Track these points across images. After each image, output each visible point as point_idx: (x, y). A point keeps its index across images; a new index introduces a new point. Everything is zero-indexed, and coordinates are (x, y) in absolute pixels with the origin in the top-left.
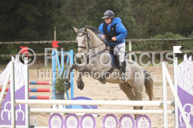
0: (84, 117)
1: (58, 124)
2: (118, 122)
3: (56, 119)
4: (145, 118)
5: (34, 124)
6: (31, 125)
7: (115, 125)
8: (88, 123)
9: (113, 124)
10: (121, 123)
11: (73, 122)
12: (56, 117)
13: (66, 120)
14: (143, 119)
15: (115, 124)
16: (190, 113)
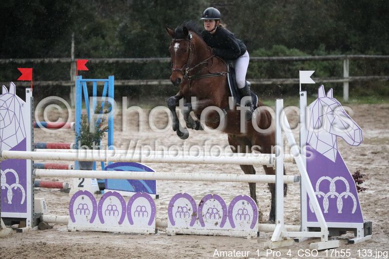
0: (135, 199)
1: (87, 211)
2: (196, 208)
3: (83, 202)
4: (246, 202)
5: (43, 211)
6: (37, 212)
7: (191, 215)
8: (141, 209)
9: (187, 212)
10: (201, 210)
11: (114, 207)
12: (83, 198)
13: (101, 203)
14: (243, 203)
15: (191, 213)
16: (329, 194)
